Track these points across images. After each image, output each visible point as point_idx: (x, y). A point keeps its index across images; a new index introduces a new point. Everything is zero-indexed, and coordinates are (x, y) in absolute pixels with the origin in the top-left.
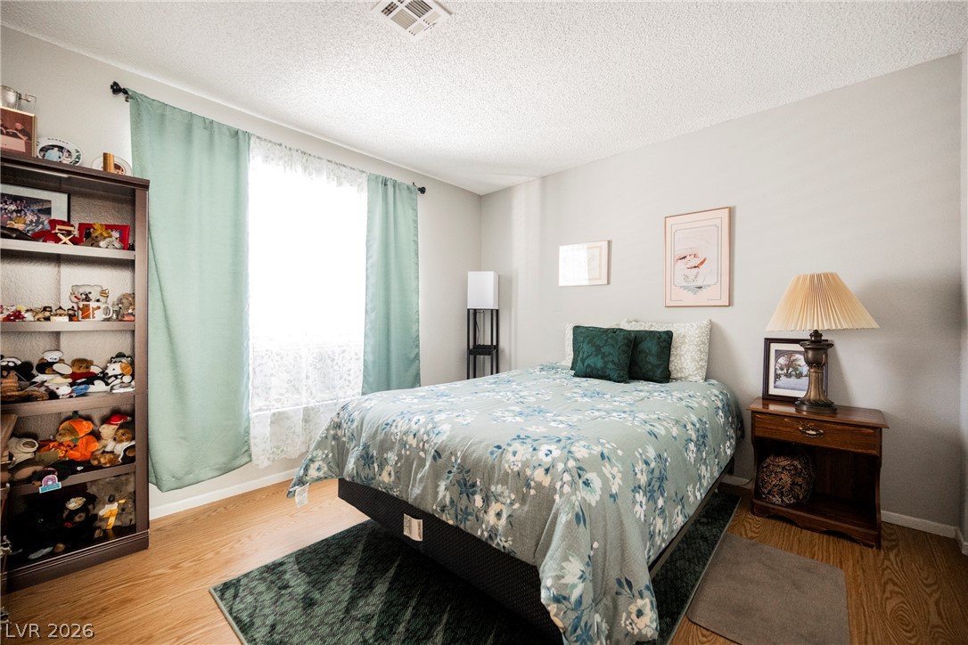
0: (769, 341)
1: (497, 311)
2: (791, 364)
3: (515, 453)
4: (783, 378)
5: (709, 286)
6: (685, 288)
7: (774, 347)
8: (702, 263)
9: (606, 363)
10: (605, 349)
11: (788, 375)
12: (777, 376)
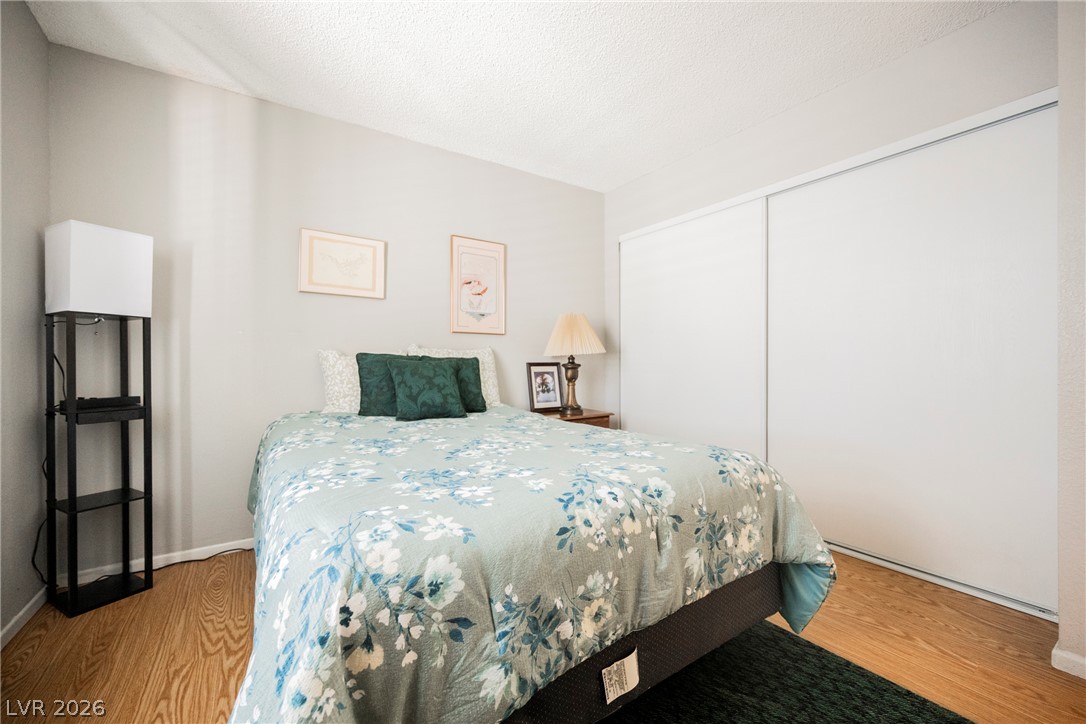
0: (530, 365)
1: (146, 322)
2: (544, 383)
3: (587, 523)
4: (541, 394)
5: (490, 314)
6: (472, 314)
7: (534, 369)
8: (484, 291)
9: (445, 397)
10: (439, 381)
11: (543, 391)
12: (538, 393)
